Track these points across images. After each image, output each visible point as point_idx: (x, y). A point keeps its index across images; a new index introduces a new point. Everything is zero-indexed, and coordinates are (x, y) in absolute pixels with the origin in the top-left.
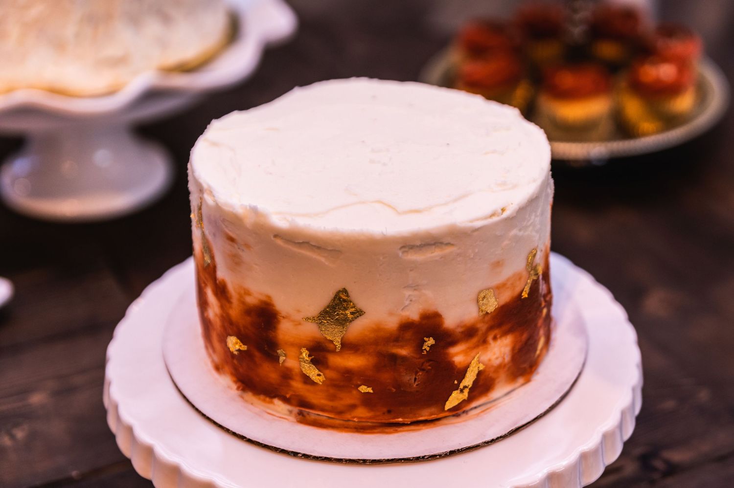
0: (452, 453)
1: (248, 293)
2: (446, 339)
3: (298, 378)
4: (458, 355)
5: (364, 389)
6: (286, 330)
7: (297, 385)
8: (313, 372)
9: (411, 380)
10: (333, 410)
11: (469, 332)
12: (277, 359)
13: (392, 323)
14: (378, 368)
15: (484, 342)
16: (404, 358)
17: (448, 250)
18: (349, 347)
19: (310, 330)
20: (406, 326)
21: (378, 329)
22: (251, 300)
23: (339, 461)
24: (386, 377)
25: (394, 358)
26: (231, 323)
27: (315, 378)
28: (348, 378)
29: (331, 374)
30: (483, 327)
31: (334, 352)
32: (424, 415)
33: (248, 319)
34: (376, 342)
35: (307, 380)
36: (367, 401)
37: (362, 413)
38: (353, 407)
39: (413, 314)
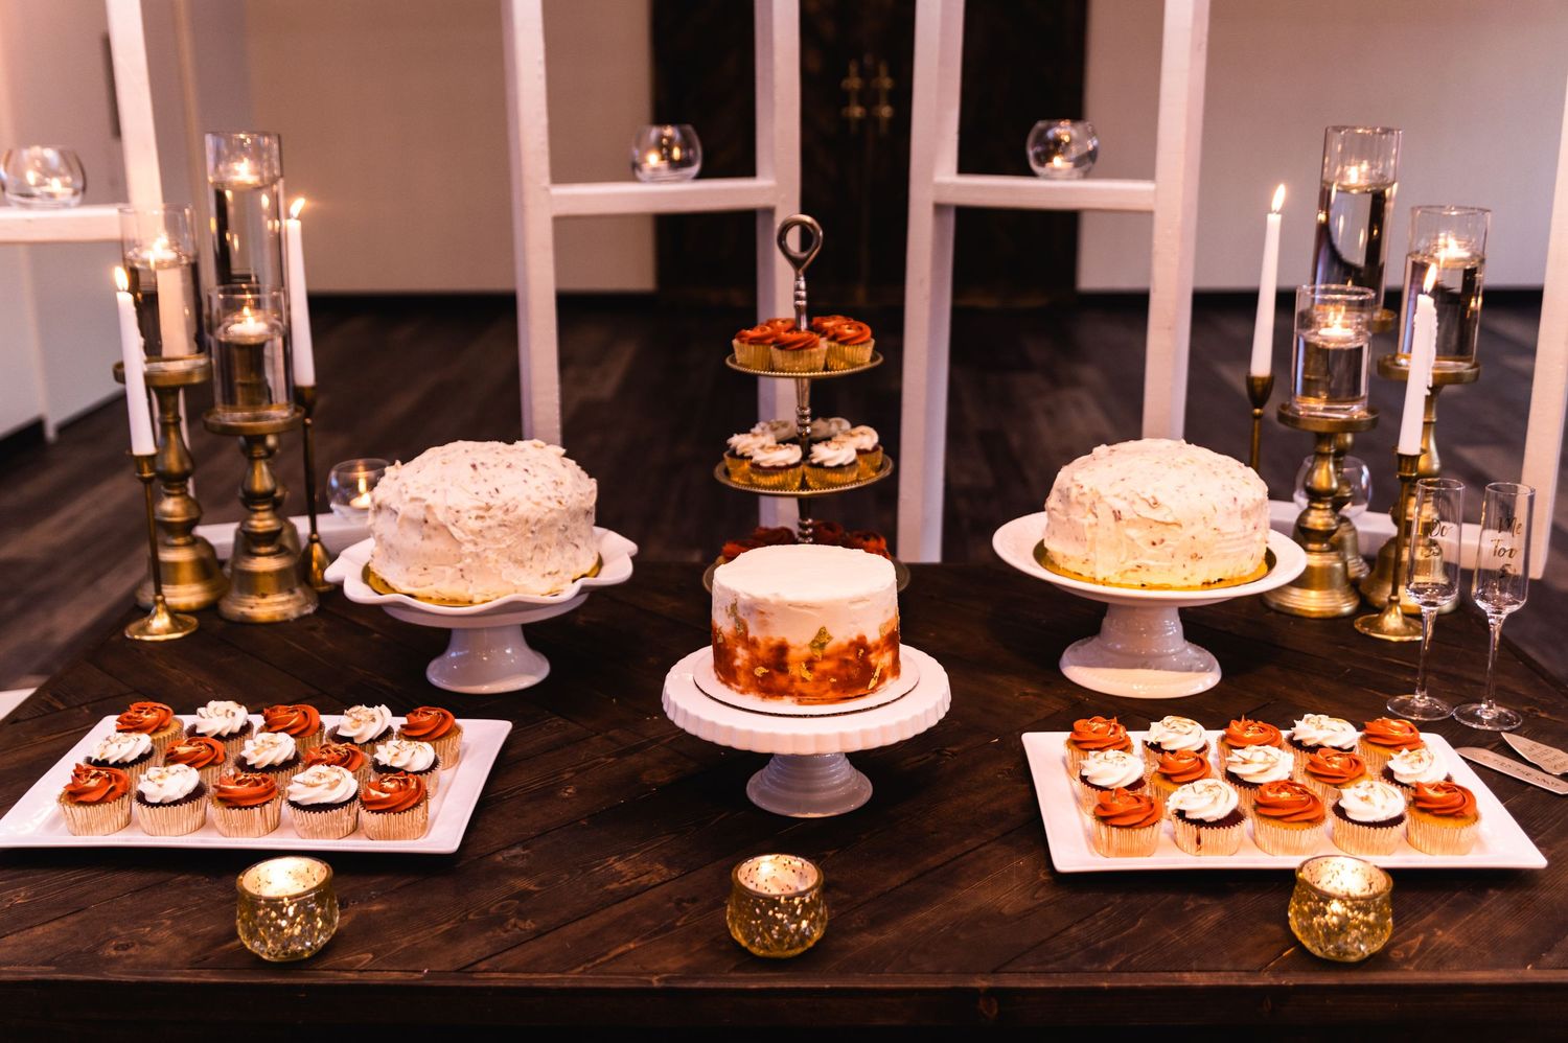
0: (879, 706)
1: (771, 639)
2: (868, 650)
3: (799, 681)
4: (873, 659)
5: (833, 680)
6: (793, 655)
7: (798, 685)
8: (807, 675)
9: (854, 672)
10: (817, 695)
11: (877, 647)
12: (787, 672)
13: (845, 642)
14: (839, 667)
15: (882, 653)
16: (851, 661)
17: (868, 603)
18: (826, 658)
19: (807, 652)
20: (852, 644)
21: (839, 646)
22: (773, 643)
23: (828, 715)
24: (843, 672)
25: (846, 661)
26: (758, 659)
27: (809, 679)
28: (825, 675)
29: (816, 674)
30: (882, 644)
31: (817, 662)
32: (860, 692)
33: (771, 654)
34: (838, 653)
35: (804, 680)
36: (834, 687)
37: (831, 694)
38: (827, 691)
39: (854, 637)
